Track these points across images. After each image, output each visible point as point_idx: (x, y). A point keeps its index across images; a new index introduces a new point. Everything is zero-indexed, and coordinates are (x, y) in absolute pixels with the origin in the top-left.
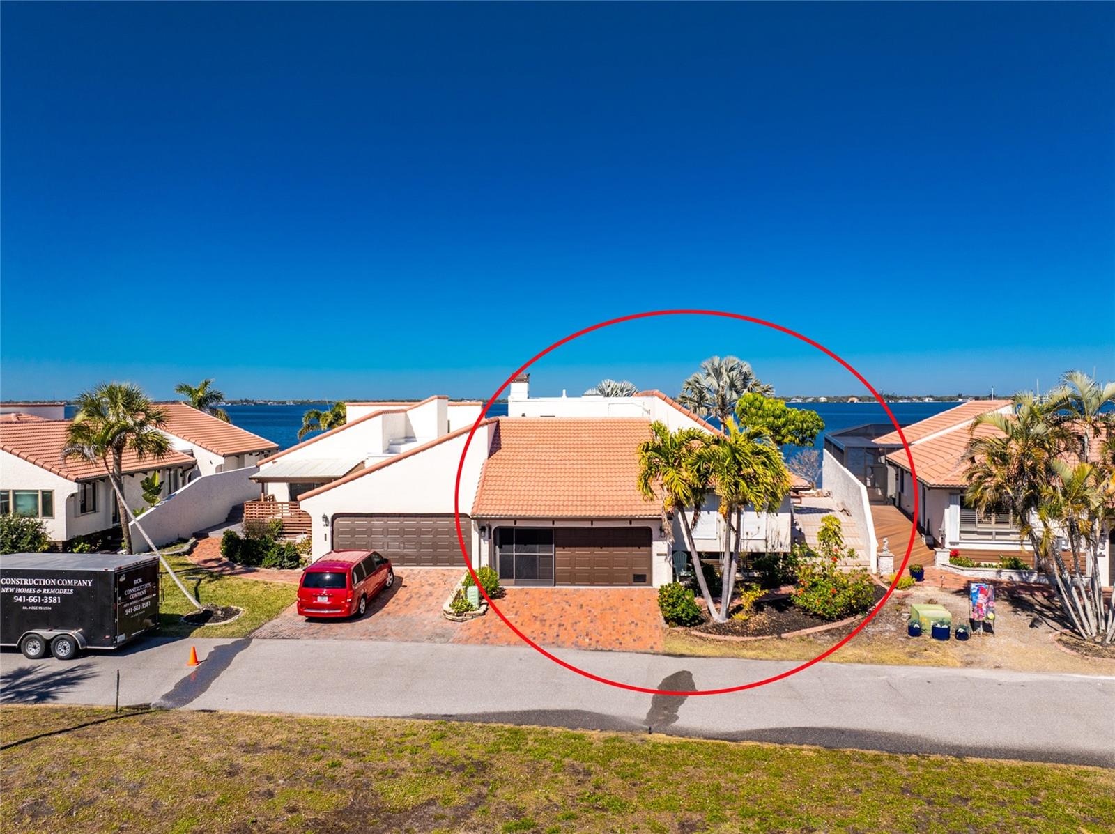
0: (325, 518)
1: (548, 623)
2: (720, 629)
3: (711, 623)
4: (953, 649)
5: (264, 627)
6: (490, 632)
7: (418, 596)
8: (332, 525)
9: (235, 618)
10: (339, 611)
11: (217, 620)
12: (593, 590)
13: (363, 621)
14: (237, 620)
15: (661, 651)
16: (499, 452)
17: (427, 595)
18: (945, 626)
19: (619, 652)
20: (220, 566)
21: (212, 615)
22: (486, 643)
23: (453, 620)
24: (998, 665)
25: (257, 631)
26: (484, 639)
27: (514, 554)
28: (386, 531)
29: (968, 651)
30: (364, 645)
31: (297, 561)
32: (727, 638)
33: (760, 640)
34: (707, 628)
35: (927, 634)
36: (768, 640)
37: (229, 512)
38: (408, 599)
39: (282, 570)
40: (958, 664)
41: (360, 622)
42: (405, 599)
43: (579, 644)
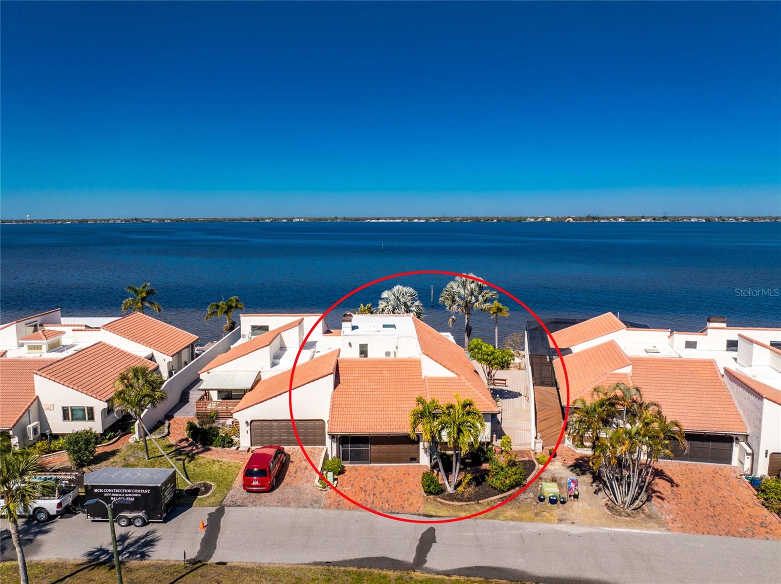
0: (247, 422)
2: (452, 498)
3: (447, 493)
4: (558, 510)
5: (227, 497)
6: (340, 500)
7: (300, 469)
8: (251, 426)
9: (211, 491)
10: (264, 488)
11: (203, 494)
12: (389, 466)
13: (275, 491)
14: (213, 493)
15: (422, 513)
16: (339, 386)
17: (304, 469)
18: (555, 498)
19: (402, 514)
20: (189, 446)
21: (199, 491)
22: (339, 509)
23: (321, 490)
25: (225, 500)
26: (338, 505)
27: (349, 449)
30: (280, 511)
31: (232, 443)
32: (454, 503)
33: (468, 504)
34: (444, 496)
35: (547, 500)
36: (472, 504)
37: (180, 395)
38: (296, 472)
39: (224, 449)
40: (556, 521)
42: (294, 472)
43: (383, 509)
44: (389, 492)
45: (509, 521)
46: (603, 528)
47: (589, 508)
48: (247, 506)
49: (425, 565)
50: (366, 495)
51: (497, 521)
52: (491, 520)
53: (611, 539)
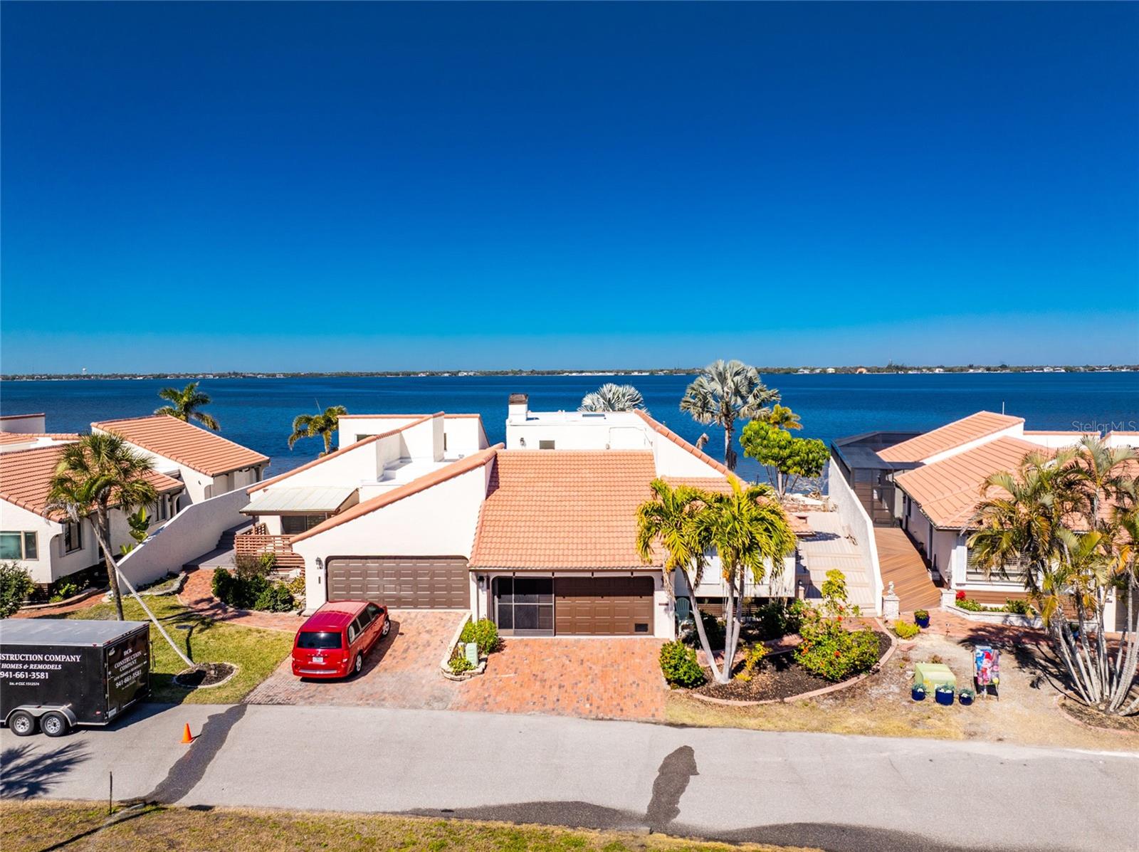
0: (319, 561)
1: (548, 683)
2: (723, 692)
3: (713, 685)
4: (957, 715)
5: (259, 688)
6: (489, 696)
7: (415, 646)
8: (326, 568)
9: (229, 678)
10: (335, 672)
11: (210, 682)
12: (593, 640)
13: (359, 680)
14: (231, 681)
15: (663, 720)
16: (497, 492)
17: (424, 646)
18: (949, 692)
19: (620, 720)
20: (212, 608)
21: (205, 676)
22: (485, 711)
23: (451, 679)
24: (1000, 737)
25: (252, 694)
26: (483, 704)
27: (513, 604)
28: (382, 573)
29: (971, 718)
30: (362, 713)
31: (291, 603)
32: (730, 702)
33: (762, 705)
34: (709, 690)
35: (931, 697)
36: (770, 705)
37: (219, 538)
38: (406, 650)
39: (275, 613)
40: (961, 736)
41: (356, 681)
42: (402, 650)
43: (580, 711)
44: (592, 682)
45: (856, 736)
46: (1073, 750)
47: (1027, 712)
48: (294, 704)
49: (674, 820)
50: (544, 687)
51: (829, 735)
52: (816, 734)
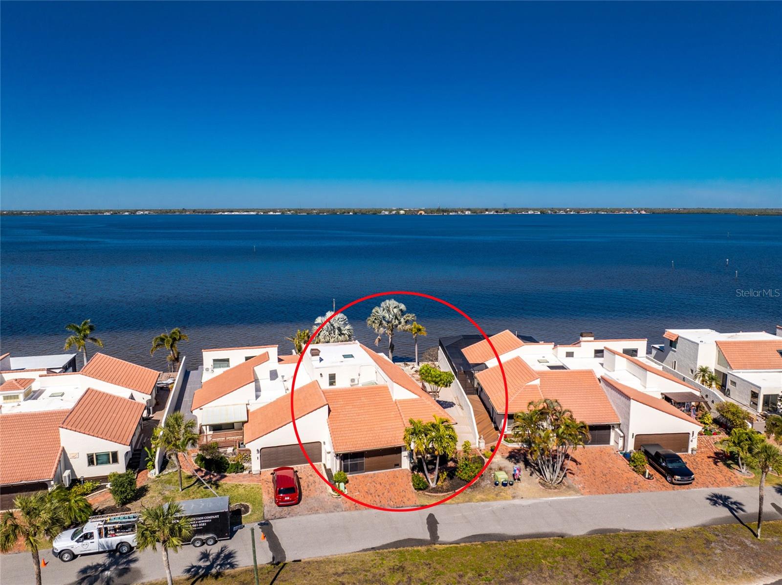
2: (435, 490)
5: (265, 513)
7: (310, 483)
8: (261, 452)
10: (294, 502)
11: (245, 513)
12: (380, 473)
13: (301, 503)
15: (420, 507)
17: (314, 483)
18: (506, 482)
20: (206, 475)
21: (241, 511)
23: (336, 498)
24: (522, 497)
25: (265, 516)
26: (356, 507)
27: (349, 463)
29: (513, 491)
31: (243, 468)
34: (430, 490)
35: (500, 485)
36: (451, 494)
39: (237, 474)
42: (307, 486)
43: (390, 505)
45: (480, 502)
46: (542, 499)
47: (529, 486)
48: (286, 517)
49: (439, 540)
50: (373, 496)
51: (472, 503)
52: (468, 503)
53: (549, 505)
